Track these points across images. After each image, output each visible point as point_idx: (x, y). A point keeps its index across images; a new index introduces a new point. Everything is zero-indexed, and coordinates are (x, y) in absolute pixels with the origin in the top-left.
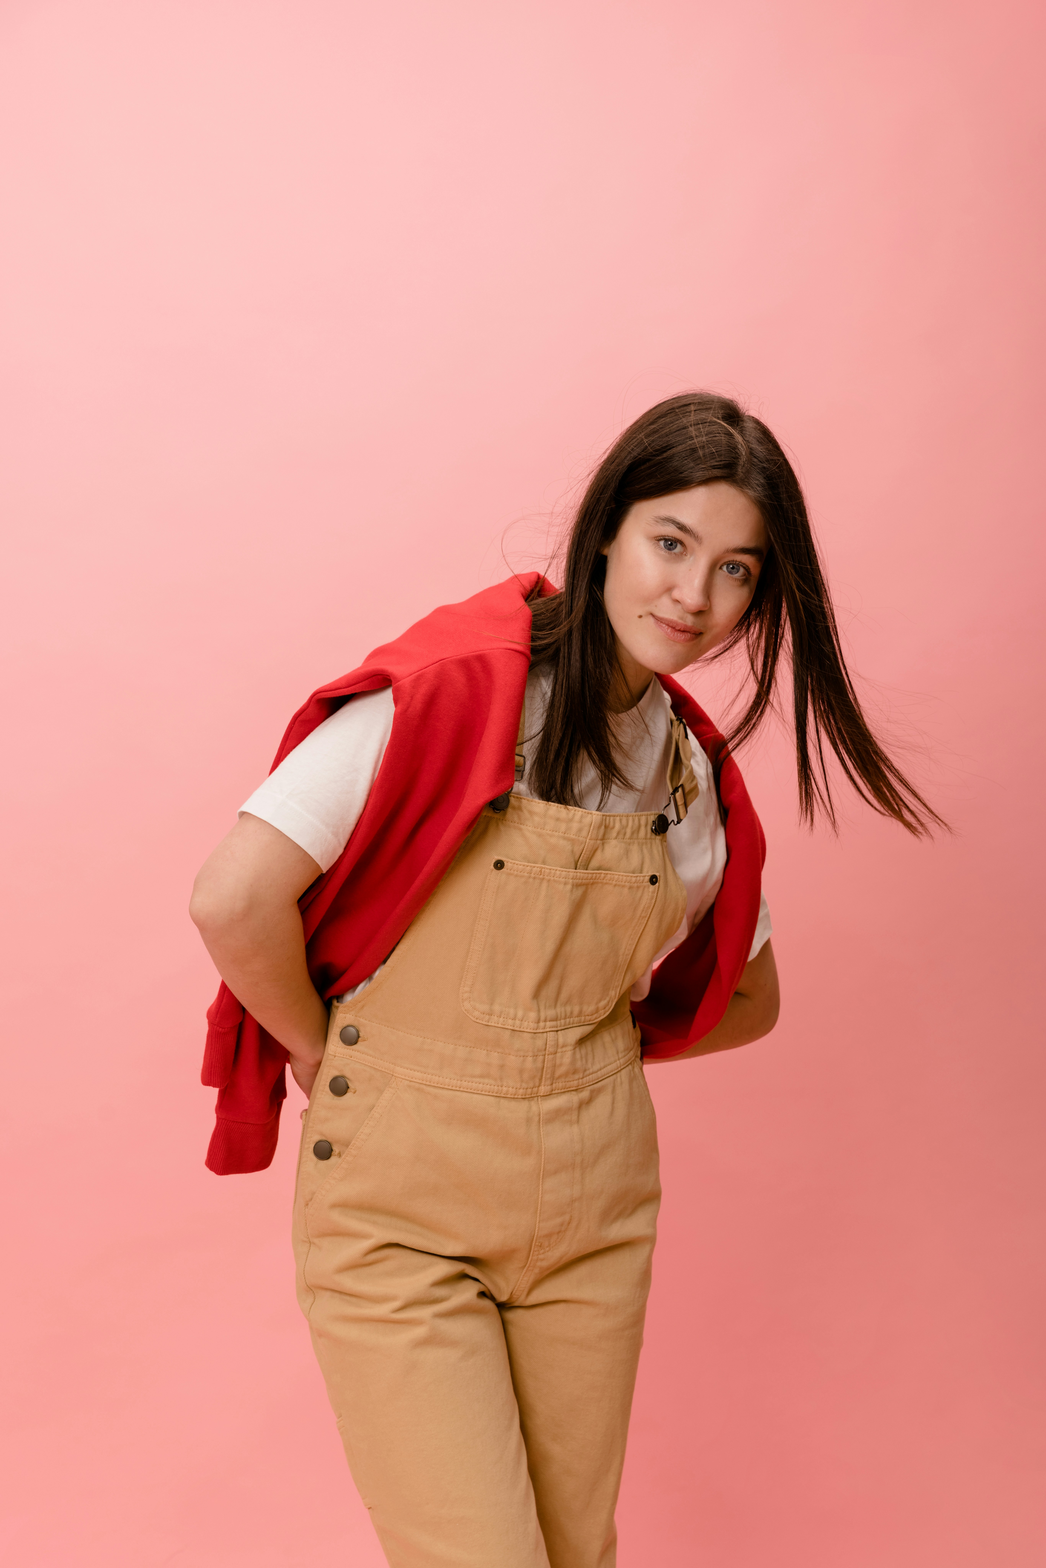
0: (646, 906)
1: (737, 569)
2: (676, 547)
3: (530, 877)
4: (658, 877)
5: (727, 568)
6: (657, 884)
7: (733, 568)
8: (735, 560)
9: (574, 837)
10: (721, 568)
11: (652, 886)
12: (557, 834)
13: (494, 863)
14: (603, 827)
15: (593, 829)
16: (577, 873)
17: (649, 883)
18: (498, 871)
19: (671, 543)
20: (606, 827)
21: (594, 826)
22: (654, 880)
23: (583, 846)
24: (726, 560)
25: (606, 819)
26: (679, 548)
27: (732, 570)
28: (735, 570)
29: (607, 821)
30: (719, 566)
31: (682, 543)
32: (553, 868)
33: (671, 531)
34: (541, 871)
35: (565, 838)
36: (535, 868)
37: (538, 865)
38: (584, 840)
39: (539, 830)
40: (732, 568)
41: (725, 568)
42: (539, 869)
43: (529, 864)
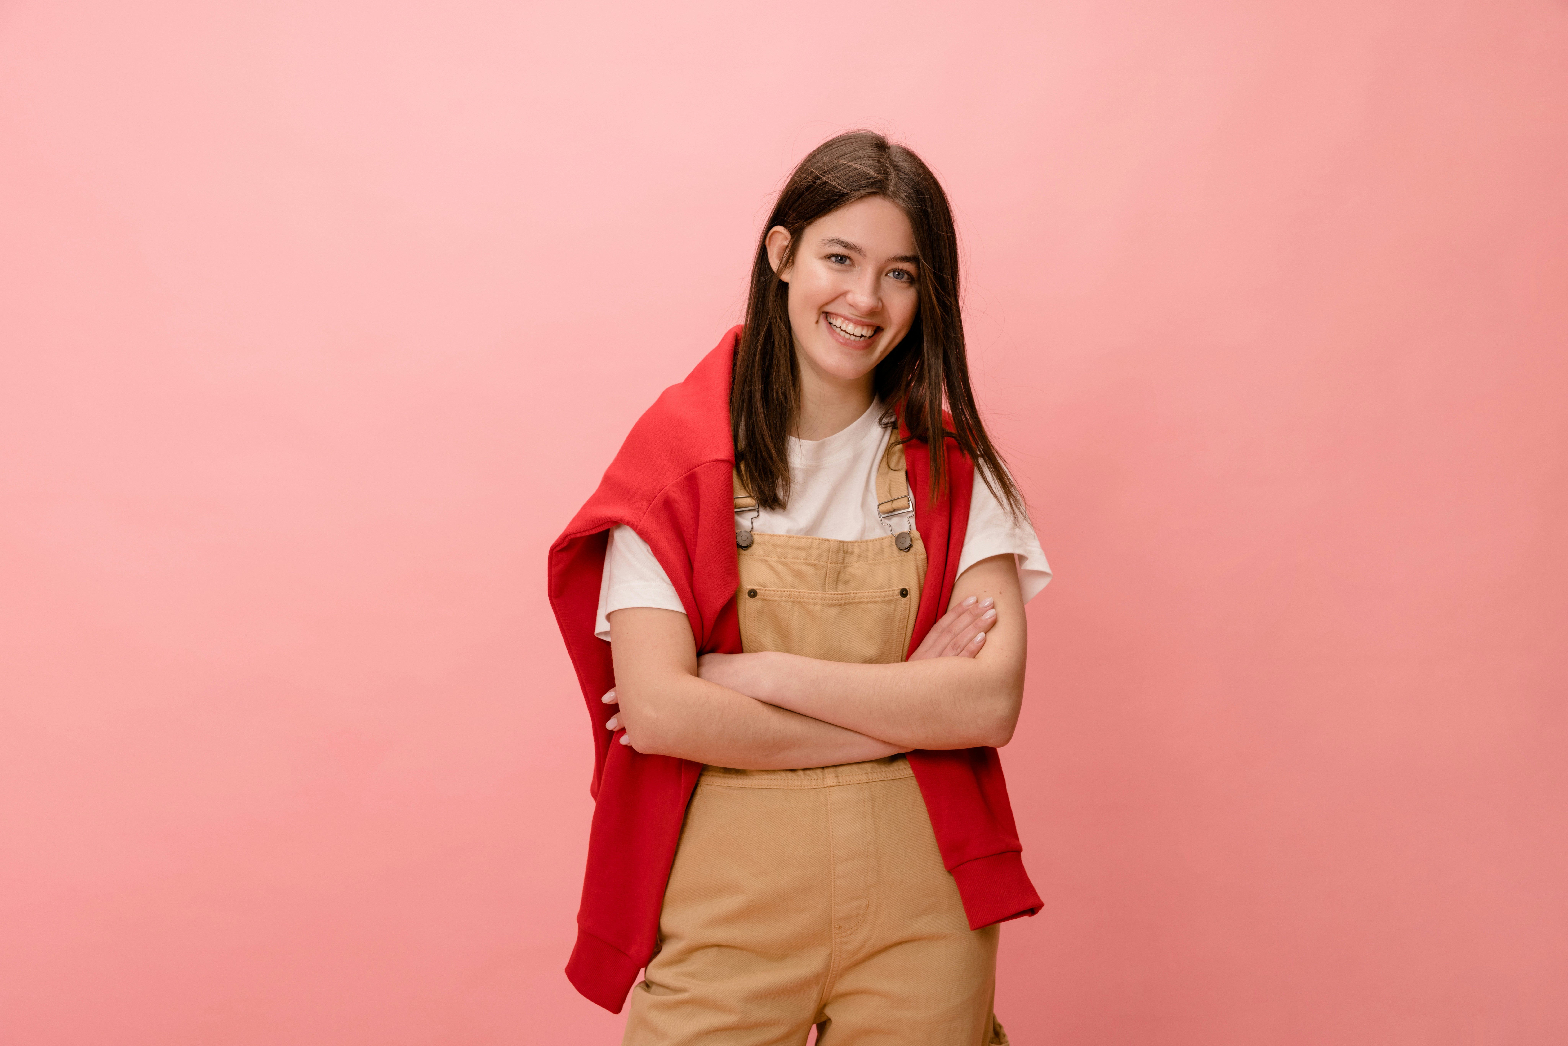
0: (902, 617)
1: (902, 274)
2: (845, 261)
3: (782, 601)
4: (908, 590)
5: (893, 274)
6: (908, 596)
7: (899, 274)
8: (897, 268)
9: (815, 562)
10: (886, 275)
11: (903, 599)
12: (798, 561)
13: (748, 593)
14: (842, 552)
15: (832, 554)
16: (826, 594)
17: (900, 596)
18: (753, 599)
19: (841, 259)
20: (845, 552)
21: (832, 552)
22: (904, 592)
23: (825, 570)
24: (890, 268)
25: (843, 545)
26: (848, 262)
27: (898, 276)
28: (900, 276)
29: (845, 547)
30: (884, 274)
31: (849, 258)
32: (802, 591)
33: (838, 249)
34: (790, 595)
35: (807, 564)
36: (785, 592)
37: (787, 589)
38: (825, 564)
39: (783, 559)
40: (897, 274)
41: (891, 275)
42: (788, 593)
43: (779, 589)
